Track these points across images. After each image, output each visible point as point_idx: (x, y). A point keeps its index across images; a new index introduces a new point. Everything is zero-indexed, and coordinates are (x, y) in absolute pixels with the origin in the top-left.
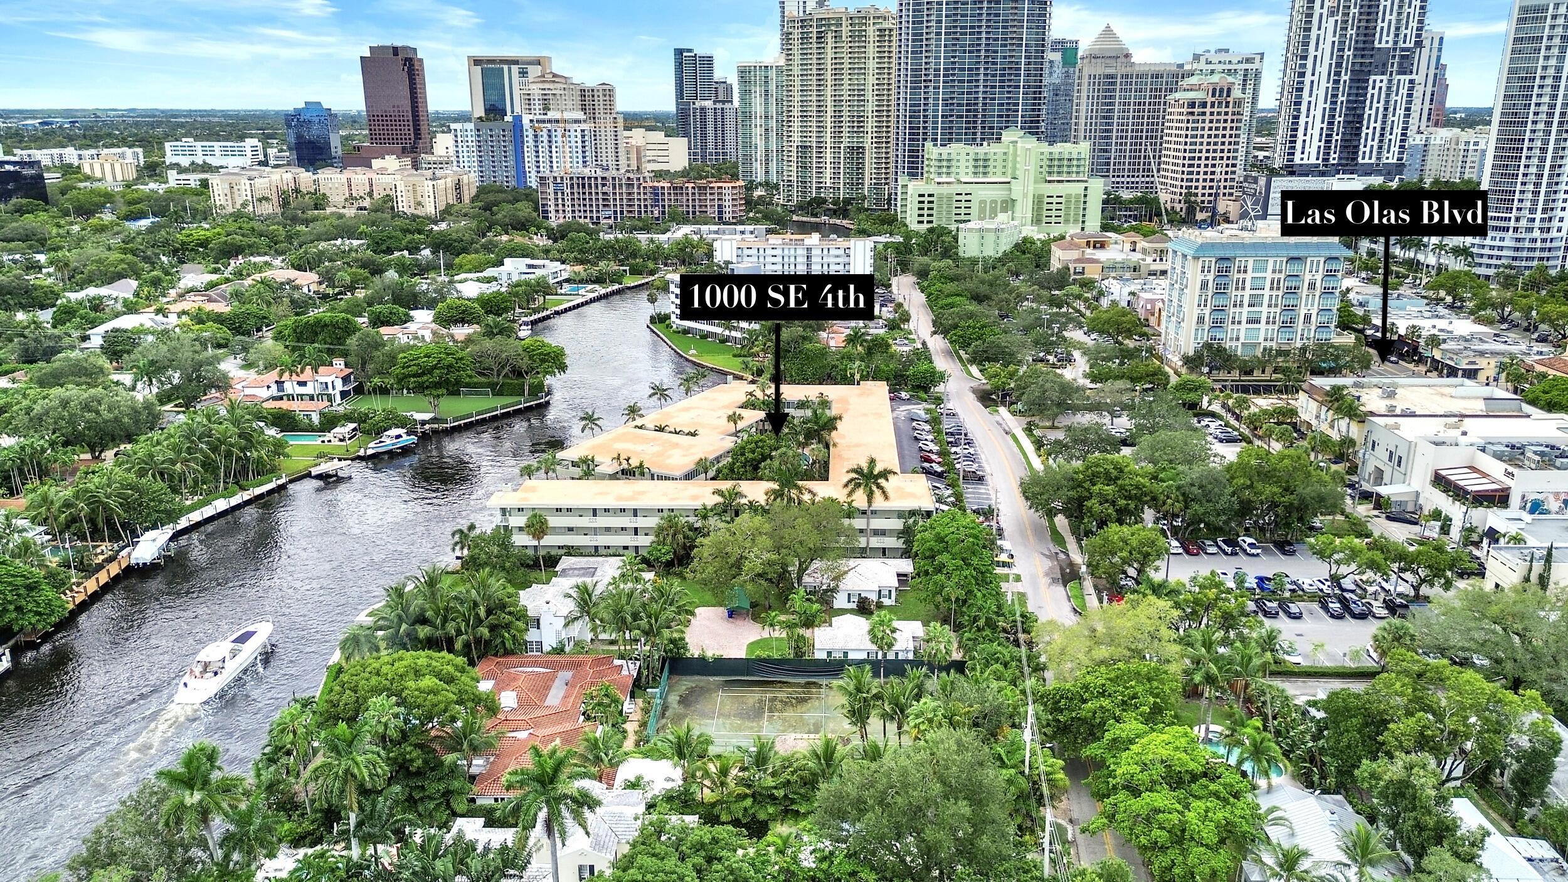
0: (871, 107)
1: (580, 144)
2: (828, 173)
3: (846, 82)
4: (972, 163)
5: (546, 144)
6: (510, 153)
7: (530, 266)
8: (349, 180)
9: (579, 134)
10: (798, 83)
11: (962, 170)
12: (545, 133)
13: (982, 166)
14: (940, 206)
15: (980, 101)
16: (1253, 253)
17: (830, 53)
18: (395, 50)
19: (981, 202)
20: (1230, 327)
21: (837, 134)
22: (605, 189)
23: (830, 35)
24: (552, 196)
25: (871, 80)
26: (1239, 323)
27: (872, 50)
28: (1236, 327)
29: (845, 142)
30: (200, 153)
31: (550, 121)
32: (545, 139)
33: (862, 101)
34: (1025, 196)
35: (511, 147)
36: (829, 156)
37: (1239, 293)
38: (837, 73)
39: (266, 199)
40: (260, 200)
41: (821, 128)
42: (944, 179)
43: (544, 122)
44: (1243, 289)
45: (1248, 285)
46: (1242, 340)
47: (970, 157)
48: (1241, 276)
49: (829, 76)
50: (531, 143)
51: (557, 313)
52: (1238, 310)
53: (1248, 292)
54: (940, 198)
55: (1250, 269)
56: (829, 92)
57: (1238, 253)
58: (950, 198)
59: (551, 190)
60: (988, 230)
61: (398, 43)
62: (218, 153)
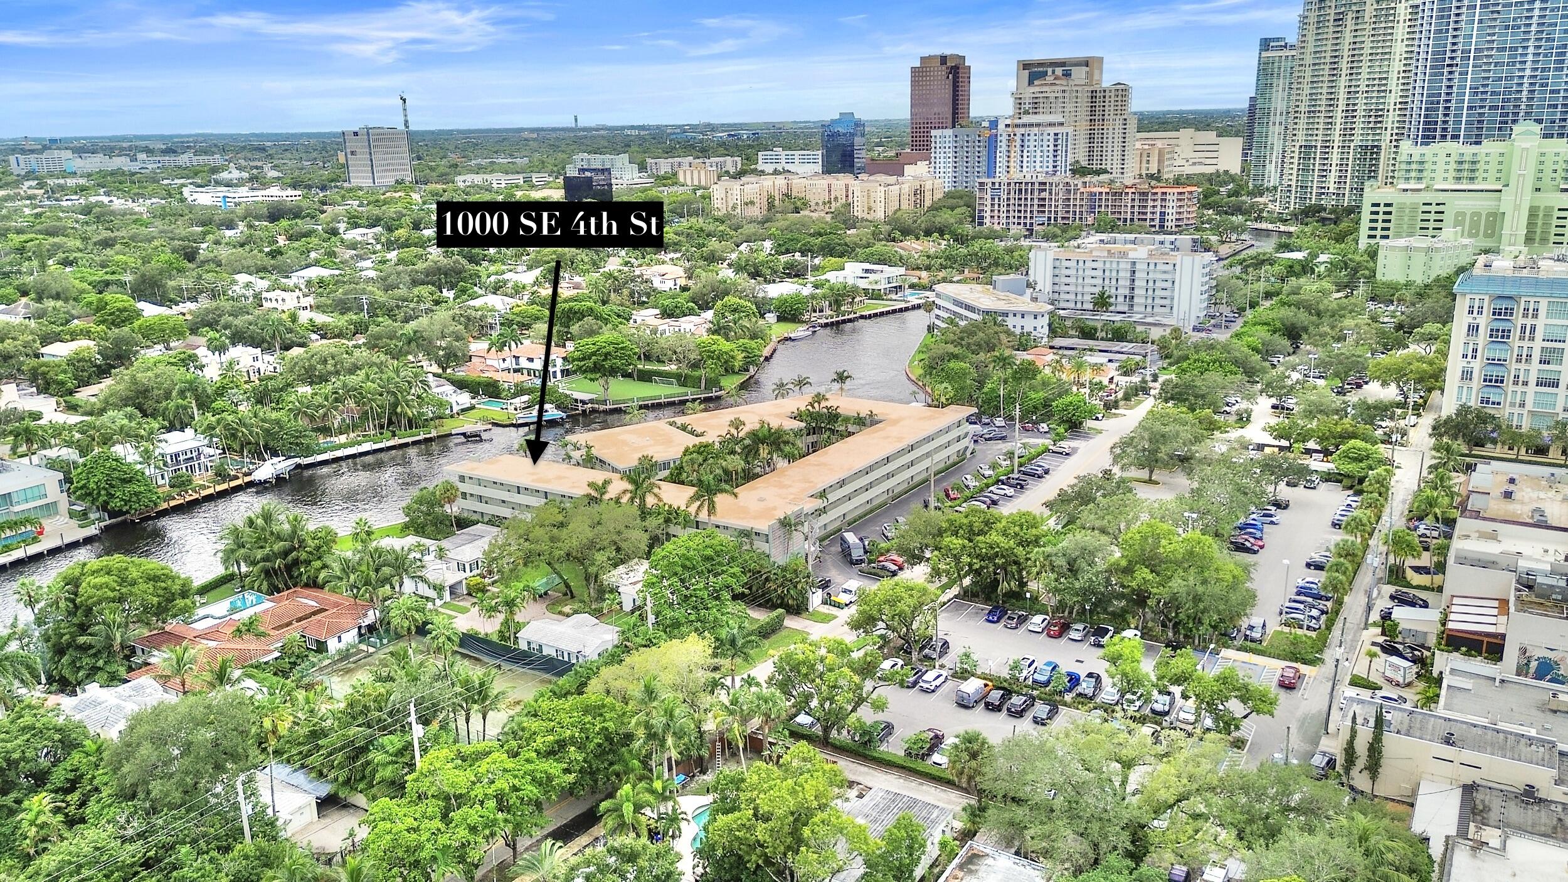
0: (1393, 98)
1: (1052, 148)
2: (1333, 176)
3: (1365, 71)
4: (1454, 166)
5: (1018, 149)
6: (984, 159)
7: (867, 271)
8: (829, 186)
9: (1052, 138)
10: (1308, 73)
11: (1440, 174)
12: (1018, 138)
13: (1467, 170)
14: (1400, 218)
15: (1526, 87)
16: (1547, 292)
17: (1348, 37)
18: (944, 59)
19: (1458, 214)
20: (1511, 388)
21: (1348, 133)
22: (1043, 195)
23: (1350, 15)
24: (989, 202)
25: (1397, 66)
26: (1525, 383)
27: (1401, 31)
28: (1520, 388)
29: (1357, 140)
30: (783, 161)
31: (1024, 125)
32: (1018, 143)
33: (1384, 91)
34: (1517, 207)
35: (984, 153)
36: (1335, 158)
37: (1526, 344)
38: (1354, 60)
39: (752, 203)
40: (746, 204)
41: (1329, 123)
42: (1412, 185)
43: (1017, 126)
44: (1532, 339)
45: (1539, 334)
46: (1529, 406)
47: (1452, 159)
48: (1529, 322)
49: (1344, 65)
50: (1004, 148)
51: (862, 317)
52: (1523, 366)
53: (1538, 344)
54: (1401, 209)
55: (1542, 312)
56: (1343, 82)
57: (1523, 291)
58: (1414, 209)
59: (989, 196)
60: (1417, 249)
61: (947, 52)
62: (797, 161)
